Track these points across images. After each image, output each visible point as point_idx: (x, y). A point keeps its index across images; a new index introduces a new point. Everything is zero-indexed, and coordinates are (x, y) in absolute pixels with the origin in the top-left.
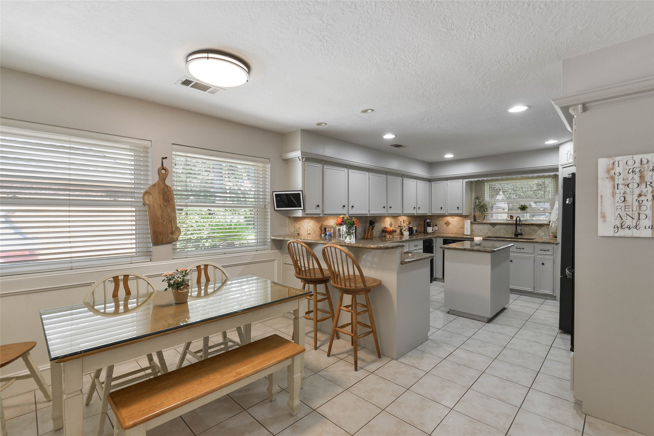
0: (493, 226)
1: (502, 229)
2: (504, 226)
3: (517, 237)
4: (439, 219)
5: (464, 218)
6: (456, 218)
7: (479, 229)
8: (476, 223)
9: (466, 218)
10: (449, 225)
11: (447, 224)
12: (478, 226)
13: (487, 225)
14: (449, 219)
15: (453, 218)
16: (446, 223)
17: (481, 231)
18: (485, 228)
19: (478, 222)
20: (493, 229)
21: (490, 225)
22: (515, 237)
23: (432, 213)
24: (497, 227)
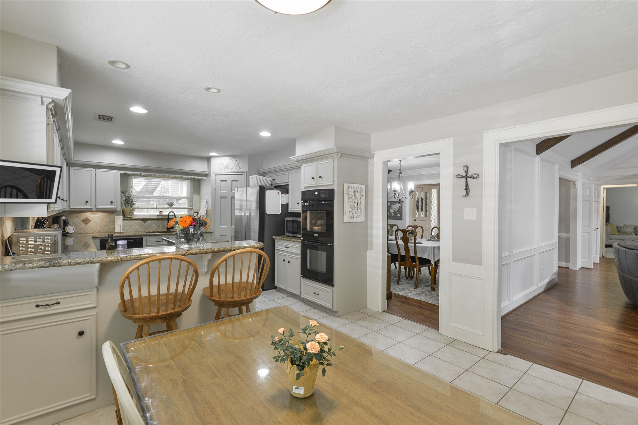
0: (144, 221)
1: (154, 224)
2: (155, 221)
3: (169, 230)
4: (73, 215)
5: (110, 214)
6: (100, 214)
7: (129, 226)
8: (126, 219)
9: (112, 213)
10: (88, 223)
11: (86, 221)
12: (128, 222)
13: (138, 221)
14: (89, 215)
15: (95, 215)
16: (83, 221)
17: (131, 227)
18: (136, 224)
19: (129, 218)
20: (145, 224)
21: (142, 220)
22: (167, 230)
23: (71, 208)
24: (148, 222)
